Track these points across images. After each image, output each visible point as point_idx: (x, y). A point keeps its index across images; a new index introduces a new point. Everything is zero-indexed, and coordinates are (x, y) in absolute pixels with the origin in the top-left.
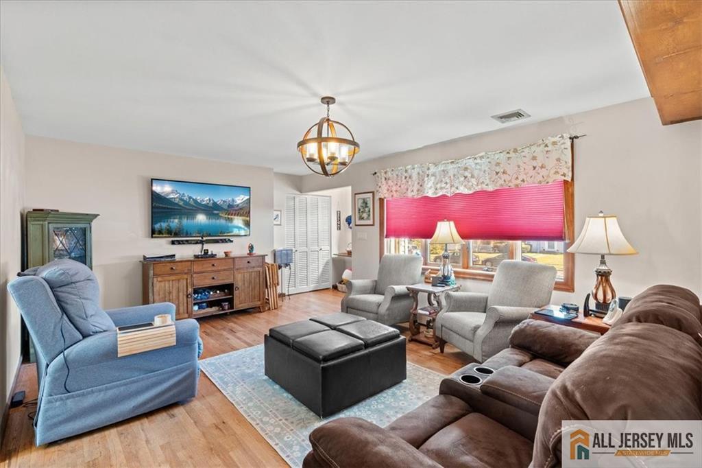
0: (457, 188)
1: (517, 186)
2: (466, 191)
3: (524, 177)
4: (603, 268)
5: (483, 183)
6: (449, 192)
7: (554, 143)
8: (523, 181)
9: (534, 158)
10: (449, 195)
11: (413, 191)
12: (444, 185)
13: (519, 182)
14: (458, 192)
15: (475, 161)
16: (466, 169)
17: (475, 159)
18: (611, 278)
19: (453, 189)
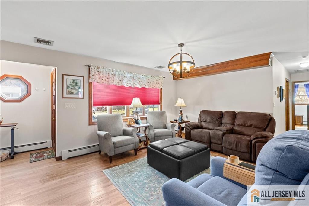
0: (136, 85)
1: (153, 87)
2: (140, 87)
3: (155, 86)
4: (181, 110)
5: (144, 85)
6: (132, 85)
7: (161, 78)
8: (154, 86)
9: (157, 80)
10: (133, 87)
11: (116, 82)
12: (130, 82)
13: (153, 86)
14: (136, 86)
15: (143, 76)
16: (139, 78)
17: (143, 75)
18: (182, 112)
19: (135, 85)
